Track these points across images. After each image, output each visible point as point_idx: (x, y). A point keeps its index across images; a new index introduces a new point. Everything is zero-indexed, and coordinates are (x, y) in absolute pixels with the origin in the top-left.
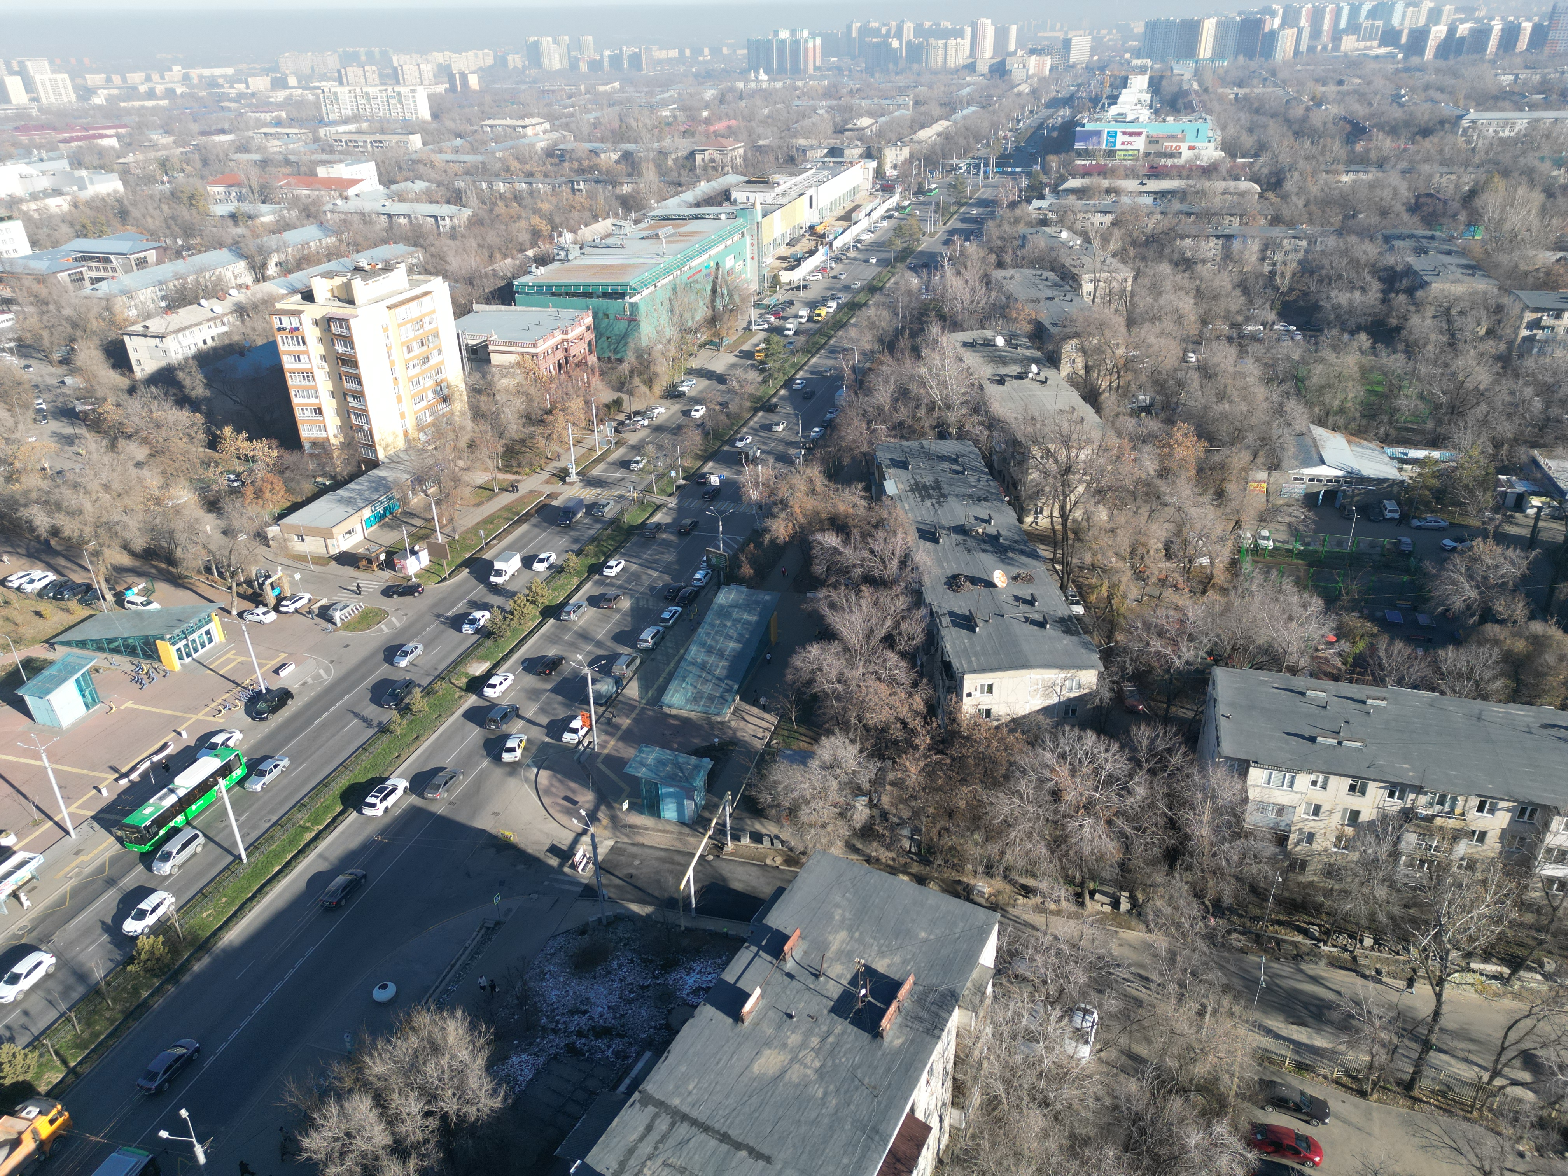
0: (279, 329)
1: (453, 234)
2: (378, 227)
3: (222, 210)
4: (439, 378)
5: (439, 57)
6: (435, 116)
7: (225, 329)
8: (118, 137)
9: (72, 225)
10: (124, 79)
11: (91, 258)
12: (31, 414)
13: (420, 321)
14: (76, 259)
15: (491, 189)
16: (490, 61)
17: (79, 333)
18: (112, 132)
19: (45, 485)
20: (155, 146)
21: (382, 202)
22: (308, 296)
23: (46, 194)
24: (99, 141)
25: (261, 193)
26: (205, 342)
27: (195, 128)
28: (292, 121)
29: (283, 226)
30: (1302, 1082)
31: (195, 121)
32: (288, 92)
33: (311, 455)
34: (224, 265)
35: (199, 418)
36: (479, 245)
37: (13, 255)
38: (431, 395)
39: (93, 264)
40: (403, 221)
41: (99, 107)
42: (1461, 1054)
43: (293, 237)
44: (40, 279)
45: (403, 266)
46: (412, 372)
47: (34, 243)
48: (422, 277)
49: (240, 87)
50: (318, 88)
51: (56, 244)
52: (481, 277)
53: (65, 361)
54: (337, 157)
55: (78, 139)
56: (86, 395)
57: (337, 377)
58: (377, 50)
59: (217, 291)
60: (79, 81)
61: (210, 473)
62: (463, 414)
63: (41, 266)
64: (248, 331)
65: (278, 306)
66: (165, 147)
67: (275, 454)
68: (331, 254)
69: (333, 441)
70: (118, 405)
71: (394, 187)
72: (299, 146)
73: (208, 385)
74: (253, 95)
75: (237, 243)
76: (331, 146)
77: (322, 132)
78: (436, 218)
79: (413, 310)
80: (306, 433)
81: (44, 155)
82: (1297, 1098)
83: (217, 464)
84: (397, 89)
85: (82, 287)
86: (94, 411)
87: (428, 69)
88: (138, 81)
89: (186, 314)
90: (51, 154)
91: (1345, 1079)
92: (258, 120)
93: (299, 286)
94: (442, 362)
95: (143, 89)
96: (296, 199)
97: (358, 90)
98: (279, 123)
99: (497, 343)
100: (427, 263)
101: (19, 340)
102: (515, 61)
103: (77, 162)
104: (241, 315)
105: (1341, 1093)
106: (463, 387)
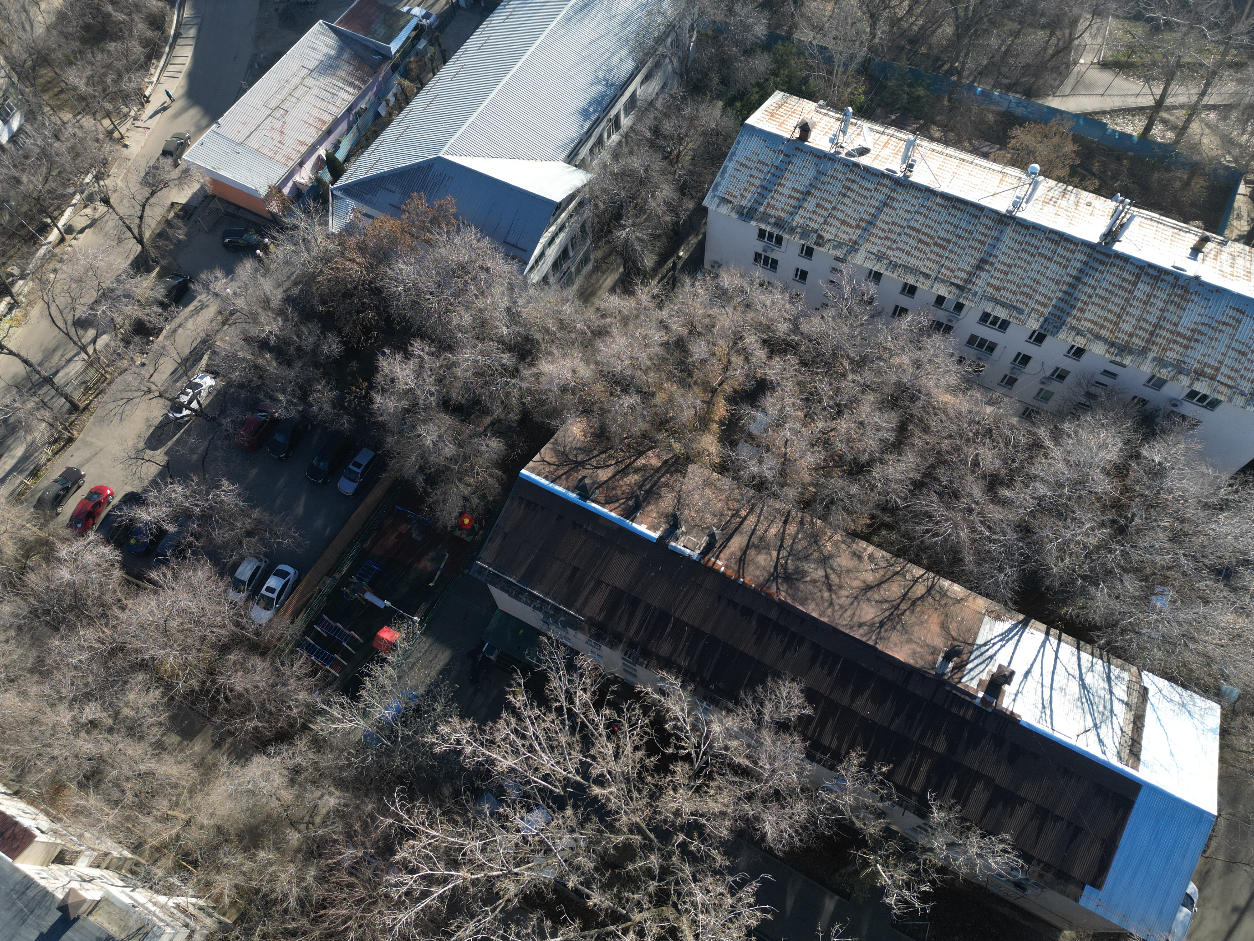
30: (47, 478)
42: (63, 362)
82: (58, 487)
91: (55, 447)
105: (66, 454)
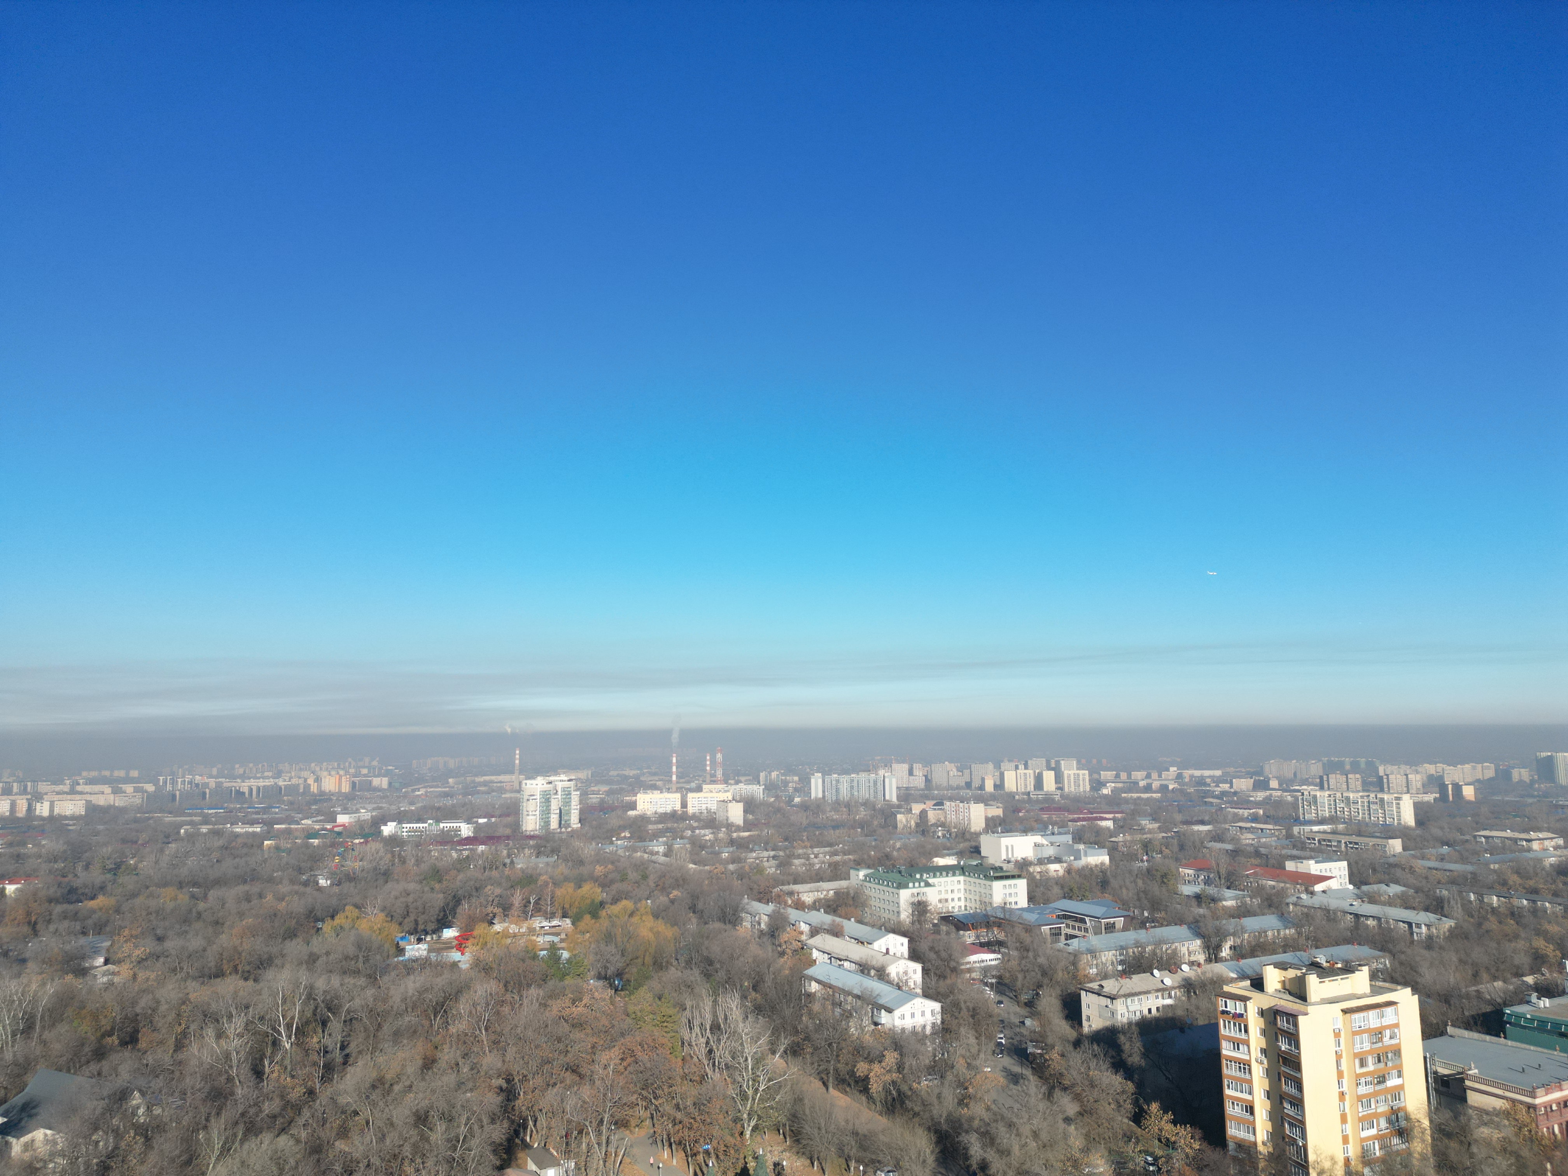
0: (1223, 1012)
1: (1429, 943)
2: (1342, 925)
3: (1188, 890)
4: (1396, 1104)
5: (1431, 769)
6: (1420, 822)
7: (1169, 1002)
8: (1114, 820)
9: (1062, 887)
10: (1129, 776)
11: (1070, 917)
12: (992, 1046)
13: (1378, 1034)
14: (1058, 917)
15: (1482, 901)
16: (1490, 773)
17: (1046, 981)
18: (1111, 816)
19: (986, 1116)
20: (1142, 830)
21: (1350, 901)
22: (1258, 984)
23: (1050, 860)
24: (1099, 822)
25: (1228, 879)
26: (1150, 1011)
27: (1179, 817)
28: (1267, 819)
29: (1243, 912)
31: (1180, 812)
32: (1268, 793)
33: (1235, 1159)
34: (1182, 940)
35: (1130, 1086)
36: (1461, 961)
37: (1013, 906)
38: (1383, 1124)
39: (1071, 923)
40: (1371, 922)
41: (1106, 796)
43: (1252, 923)
44: (1029, 929)
45: (1366, 969)
46: (1363, 1090)
47: (1031, 899)
48: (1387, 985)
49: (1225, 787)
50: (1298, 791)
51: (1047, 901)
52: (1460, 997)
53: (1030, 1004)
54: (1308, 853)
55: (1084, 819)
56: (1039, 1039)
57: (1275, 1076)
58: (1363, 761)
59: (1170, 964)
60: (1096, 776)
61: (1130, 1149)
62: (1423, 1158)
63: (1032, 918)
64: (1192, 1008)
65: (1226, 988)
66: (1150, 831)
67: (1197, 1146)
68: (1287, 946)
69: (1261, 1148)
70: (1063, 1055)
71: (1365, 888)
72: (1272, 841)
73: (1145, 1055)
74: (1235, 793)
75: (1197, 921)
76: (1304, 843)
77: (1296, 830)
78: (1410, 924)
79: (1372, 1019)
80: (1233, 1131)
81: (1056, 830)
83: (1138, 1141)
84: (1380, 796)
85: (1058, 941)
86: (1041, 1055)
87: (1417, 779)
88: (1139, 778)
89: (1138, 981)
90: (1060, 830)
92: (1235, 814)
93: (1249, 972)
94: (1401, 1087)
95: (1142, 784)
96: (1261, 889)
97: (1339, 795)
98: (1255, 819)
99: (1475, 1079)
100: (1394, 970)
101: (1000, 977)
102: (1520, 774)
103: (1078, 837)
104: (1189, 992)
106: (1426, 1123)
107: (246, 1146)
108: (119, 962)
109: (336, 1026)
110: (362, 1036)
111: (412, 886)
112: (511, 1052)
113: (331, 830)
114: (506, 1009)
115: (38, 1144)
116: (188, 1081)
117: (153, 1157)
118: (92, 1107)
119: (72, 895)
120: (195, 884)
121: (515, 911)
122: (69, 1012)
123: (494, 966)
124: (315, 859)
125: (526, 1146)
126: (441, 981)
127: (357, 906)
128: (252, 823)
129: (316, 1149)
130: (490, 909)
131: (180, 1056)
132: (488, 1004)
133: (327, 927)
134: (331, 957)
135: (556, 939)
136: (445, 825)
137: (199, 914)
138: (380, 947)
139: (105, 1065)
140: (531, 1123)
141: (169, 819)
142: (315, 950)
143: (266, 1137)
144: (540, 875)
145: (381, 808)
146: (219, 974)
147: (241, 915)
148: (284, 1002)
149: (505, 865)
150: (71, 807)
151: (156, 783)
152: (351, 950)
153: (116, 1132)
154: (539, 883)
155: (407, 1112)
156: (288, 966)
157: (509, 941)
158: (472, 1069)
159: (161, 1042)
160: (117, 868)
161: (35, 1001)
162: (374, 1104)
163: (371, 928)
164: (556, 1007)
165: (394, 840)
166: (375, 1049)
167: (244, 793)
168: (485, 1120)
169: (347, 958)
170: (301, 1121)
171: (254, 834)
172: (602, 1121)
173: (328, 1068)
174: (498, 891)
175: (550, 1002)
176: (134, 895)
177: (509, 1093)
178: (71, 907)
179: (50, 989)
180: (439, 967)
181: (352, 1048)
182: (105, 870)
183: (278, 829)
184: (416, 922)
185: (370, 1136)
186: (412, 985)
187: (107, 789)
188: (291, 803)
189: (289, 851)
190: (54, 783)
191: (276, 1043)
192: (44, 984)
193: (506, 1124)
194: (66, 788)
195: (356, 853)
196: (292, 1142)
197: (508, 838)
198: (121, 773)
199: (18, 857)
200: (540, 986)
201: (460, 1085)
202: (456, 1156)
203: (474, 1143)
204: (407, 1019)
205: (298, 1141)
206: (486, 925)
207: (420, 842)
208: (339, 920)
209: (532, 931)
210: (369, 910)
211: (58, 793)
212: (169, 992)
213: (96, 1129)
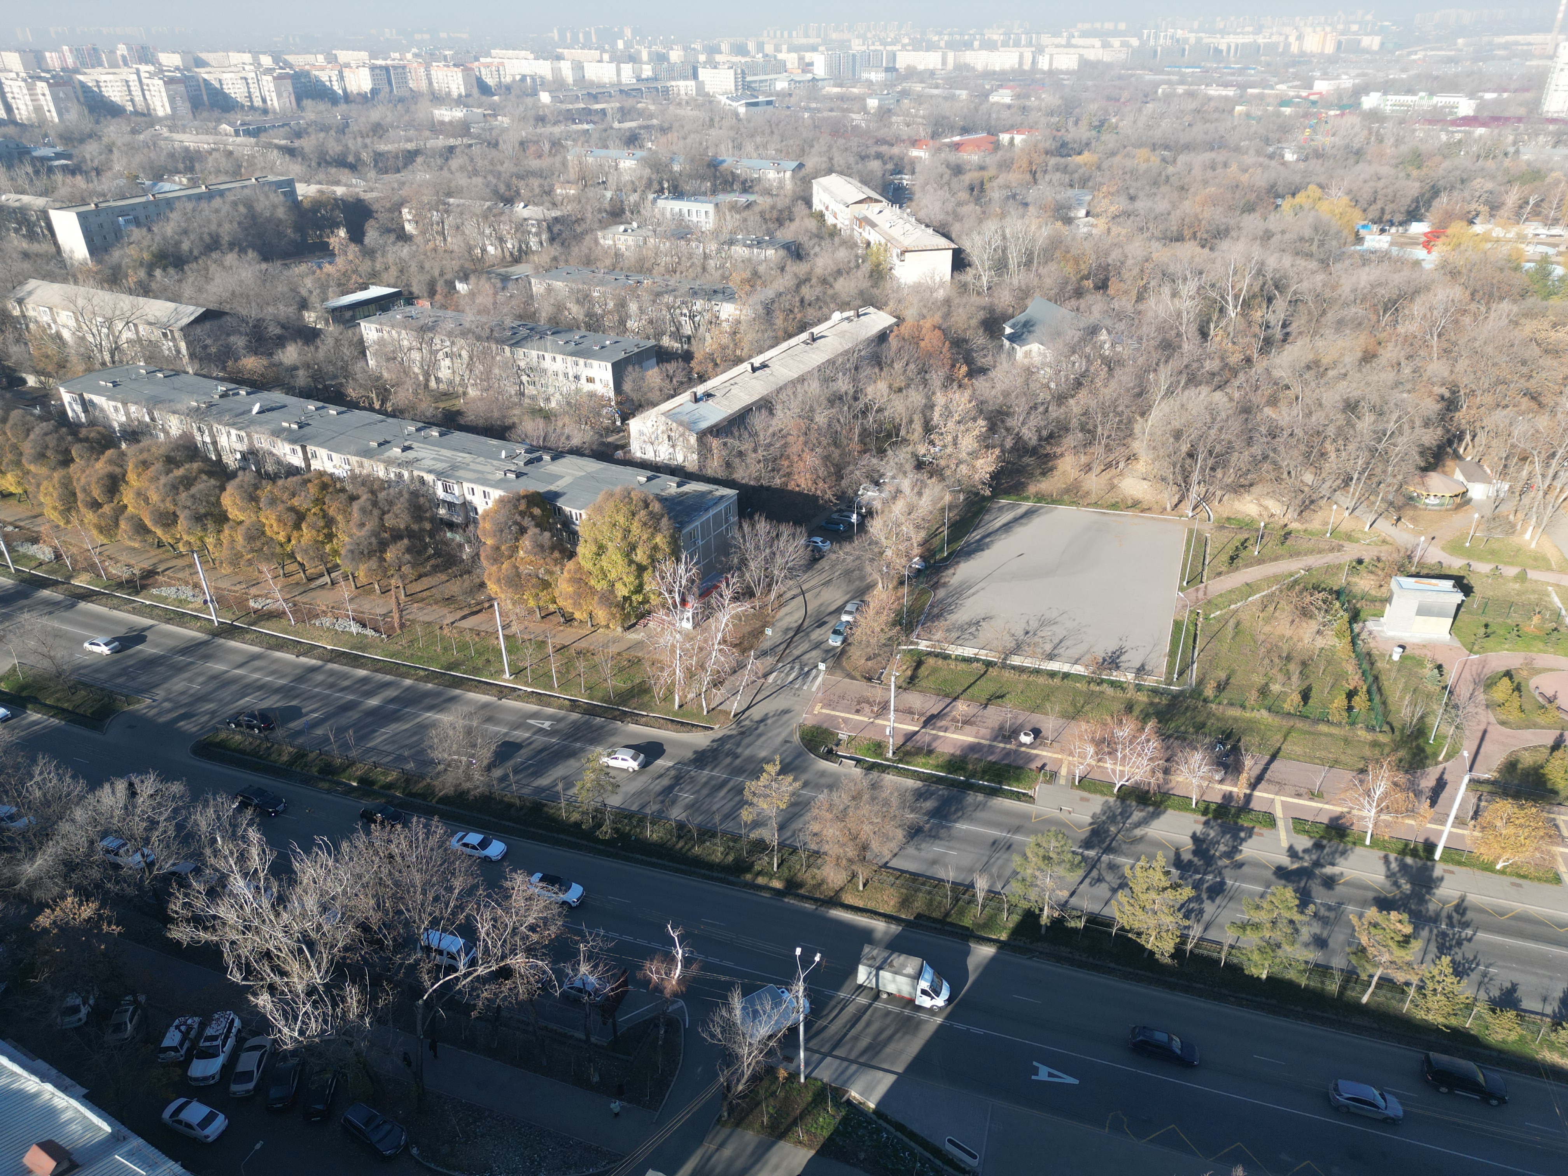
107: (1186, 393)
108: (1097, 216)
109: (1281, 304)
110: (1304, 319)
111: (1385, 170)
112: (1463, 364)
113: (1306, 98)
114: (1467, 320)
115: (1034, 354)
116: (1145, 329)
117: (1113, 384)
118: (1072, 335)
119: (1063, 149)
120: (1167, 147)
121: (1504, 212)
122: (1058, 254)
123: (1464, 271)
124: (1285, 129)
125: (1457, 456)
126: (1398, 279)
127: (1321, 186)
128: (1226, 85)
129: (1246, 410)
130: (1474, 206)
131: (1141, 307)
132: (1446, 310)
133: (1286, 204)
134: (1287, 236)
135: (1551, 251)
136: (1440, 100)
137: (1168, 177)
138: (1339, 232)
139: (1082, 303)
140: (1468, 437)
141: (1149, 77)
142: (1271, 227)
143: (1205, 390)
144: (1552, 170)
145: (1364, 75)
146: (1179, 238)
147: (1205, 182)
148: (1235, 273)
149: (1506, 154)
150: (1066, 61)
151: (1140, 38)
152: (1308, 232)
153: (1088, 357)
154: (1548, 180)
155: (1338, 397)
156: (1242, 239)
157: (1489, 245)
158: (1414, 372)
159: (1126, 292)
160: (1100, 126)
161: (1033, 240)
162: (1306, 383)
163: (1332, 212)
164: (1529, 327)
165: (1375, 115)
166: (1315, 333)
167: (1221, 51)
168: (1418, 423)
169: (1301, 239)
170: (1237, 383)
171: (1226, 98)
172: (1553, 455)
173: (1268, 342)
174: (1489, 185)
175: (1523, 321)
176: (1113, 154)
177: (1451, 404)
178: (1062, 160)
179: (1045, 232)
180: (1399, 263)
181: (1293, 328)
182: (1092, 127)
183: (1252, 95)
184: (1383, 211)
185: (1297, 410)
186: (1365, 277)
187: (1097, 42)
188: (1268, 64)
189: (1259, 120)
190: (1054, 36)
191: (1222, 310)
192: (1040, 227)
193: (1440, 431)
194: (1063, 41)
195: (1329, 127)
196: (1226, 399)
197: (1520, 120)
198: (1109, 26)
199: (1024, 109)
200: (1515, 301)
201: (1397, 384)
202: (1380, 447)
203: (1401, 440)
204: (1354, 310)
205: (1231, 399)
206: (1464, 223)
207: (1403, 120)
208: (1300, 198)
209: (1521, 238)
210: (1333, 192)
211: (1057, 46)
212: (1136, 249)
213: (1074, 352)
